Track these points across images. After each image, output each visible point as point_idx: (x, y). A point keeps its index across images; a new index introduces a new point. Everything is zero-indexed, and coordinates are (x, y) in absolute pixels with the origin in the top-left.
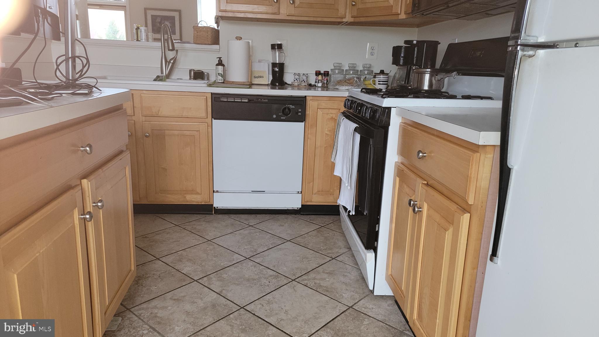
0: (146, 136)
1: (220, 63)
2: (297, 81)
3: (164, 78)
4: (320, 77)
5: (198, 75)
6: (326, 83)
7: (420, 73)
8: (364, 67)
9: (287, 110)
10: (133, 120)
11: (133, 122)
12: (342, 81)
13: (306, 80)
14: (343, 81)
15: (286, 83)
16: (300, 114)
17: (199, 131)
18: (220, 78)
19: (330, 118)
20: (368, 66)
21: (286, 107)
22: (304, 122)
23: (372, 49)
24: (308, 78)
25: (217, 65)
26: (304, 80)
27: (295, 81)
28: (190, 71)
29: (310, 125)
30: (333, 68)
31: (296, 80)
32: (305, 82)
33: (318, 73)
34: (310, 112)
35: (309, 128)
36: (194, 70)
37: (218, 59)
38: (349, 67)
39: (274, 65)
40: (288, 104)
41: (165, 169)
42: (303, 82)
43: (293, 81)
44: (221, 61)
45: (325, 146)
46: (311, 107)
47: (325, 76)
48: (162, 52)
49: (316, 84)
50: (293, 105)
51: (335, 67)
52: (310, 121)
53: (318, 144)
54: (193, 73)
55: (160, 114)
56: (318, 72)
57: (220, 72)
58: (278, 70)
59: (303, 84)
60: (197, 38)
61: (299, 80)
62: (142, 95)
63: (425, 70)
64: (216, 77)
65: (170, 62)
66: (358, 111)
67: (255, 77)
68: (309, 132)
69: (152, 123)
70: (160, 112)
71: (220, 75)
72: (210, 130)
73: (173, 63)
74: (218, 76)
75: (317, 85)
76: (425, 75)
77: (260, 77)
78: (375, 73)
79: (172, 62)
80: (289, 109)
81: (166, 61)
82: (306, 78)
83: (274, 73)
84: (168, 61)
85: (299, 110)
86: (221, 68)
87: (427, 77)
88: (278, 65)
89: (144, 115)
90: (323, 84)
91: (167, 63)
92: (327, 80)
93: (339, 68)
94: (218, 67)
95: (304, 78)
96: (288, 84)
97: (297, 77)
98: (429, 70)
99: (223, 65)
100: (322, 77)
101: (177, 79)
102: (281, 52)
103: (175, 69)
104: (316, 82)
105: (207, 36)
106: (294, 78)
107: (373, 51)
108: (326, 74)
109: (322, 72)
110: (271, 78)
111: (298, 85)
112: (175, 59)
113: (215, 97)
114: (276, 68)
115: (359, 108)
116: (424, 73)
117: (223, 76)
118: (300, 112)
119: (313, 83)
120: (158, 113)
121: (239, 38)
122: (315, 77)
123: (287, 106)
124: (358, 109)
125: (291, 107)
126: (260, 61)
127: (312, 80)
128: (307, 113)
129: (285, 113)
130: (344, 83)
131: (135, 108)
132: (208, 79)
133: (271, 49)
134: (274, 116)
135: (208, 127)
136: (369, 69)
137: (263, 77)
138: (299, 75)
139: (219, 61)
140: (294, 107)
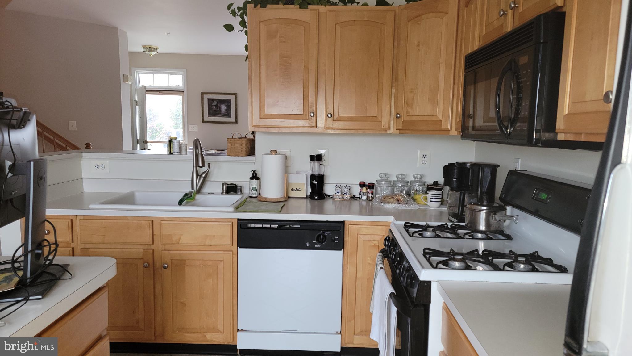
0: (165, 268)
1: (255, 176)
2: (339, 194)
3: (193, 194)
4: (364, 189)
5: (231, 189)
6: (372, 196)
7: (474, 211)
8: (414, 178)
9: (322, 237)
10: (151, 249)
11: (152, 251)
12: (388, 197)
13: (349, 193)
14: (390, 196)
15: (327, 195)
16: (337, 241)
17: (223, 260)
18: (254, 192)
19: (373, 245)
20: (419, 176)
21: (321, 234)
22: (342, 250)
23: (424, 156)
24: (352, 190)
25: (251, 178)
26: (346, 193)
27: (336, 193)
28: (223, 185)
29: (349, 253)
30: (379, 179)
31: (338, 192)
32: (347, 195)
33: (362, 185)
34: (349, 238)
35: (349, 256)
36: (226, 184)
37: (253, 172)
38: (397, 178)
39: (313, 177)
40: (323, 231)
41: (184, 304)
42: (345, 194)
43: (334, 194)
44: (256, 174)
45: (368, 277)
46: (350, 233)
47: (370, 188)
48: (194, 167)
49: (360, 196)
50: (328, 231)
51: (381, 178)
52: (349, 249)
53: (359, 275)
54: (226, 187)
55: (180, 242)
56: (362, 183)
57: (254, 186)
58: (316, 183)
59: (346, 197)
60: (231, 150)
61: (340, 192)
62: (162, 222)
63: (480, 207)
64: (250, 191)
65: (201, 176)
66: (396, 262)
67: (292, 190)
68: (348, 261)
69: (171, 252)
70: (181, 241)
71: (254, 189)
72: (235, 258)
73: (205, 178)
74: (252, 190)
75: (361, 198)
76: (480, 214)
77: (298, 190)
78: (427, 185)
79: (203, 175)
80: (324, 235)
81: (197, 175)
82: (348, 190)
83: (313, 186)
84: (200, 175)
85: (336, 237)
86: (255, 182)
87: (483, 216)
88: (317, 177)
89: (163, 244)
90: (368, 197)
91: (199, 177)
92: (372, 193)
93: (385, 178)
94: (252, 180)
95: (347, 191)
96: (329, 196)
97: (338, 189)
98: (485, 208)
99: (258, 179)
100: (367, 189)
101: (209, 193)
102: (321, 163)
103: (207, 182)
104: (360, 194)
105: (242, 148)
106: (336, 191)
107: (425, 159)
108: (371, 186)
109: (367, 183)
110: (310, 191)
111: (340, 198)
112: (207, 174)
113: (242, 224)
114: (315, 181)
115: (398, 259)
116: (480, 211)
117: (258, 190)
118: (337, 239)
119: (357, 195)
120: (179, 241)
121: (274, 152)
122: (359, 188)
123: (322, 232)
124: (397, 261)
125: (327, 233)
126: (298, 173)
127: (356, 191)
128: (346, 238)
129: (320, 241)
130: (390, 198)
131: (154, 236)
132: (242, 193)
133: (310, 161)
134: (308, 244)
135: (234, 256)
136: (421, 179)
137: (300, 189)
138: (341, 187)
139: (253, 174)
140: (330, 234)
